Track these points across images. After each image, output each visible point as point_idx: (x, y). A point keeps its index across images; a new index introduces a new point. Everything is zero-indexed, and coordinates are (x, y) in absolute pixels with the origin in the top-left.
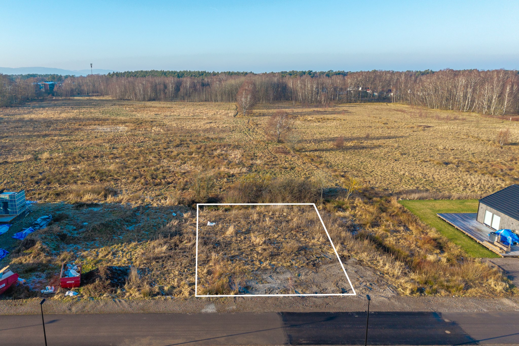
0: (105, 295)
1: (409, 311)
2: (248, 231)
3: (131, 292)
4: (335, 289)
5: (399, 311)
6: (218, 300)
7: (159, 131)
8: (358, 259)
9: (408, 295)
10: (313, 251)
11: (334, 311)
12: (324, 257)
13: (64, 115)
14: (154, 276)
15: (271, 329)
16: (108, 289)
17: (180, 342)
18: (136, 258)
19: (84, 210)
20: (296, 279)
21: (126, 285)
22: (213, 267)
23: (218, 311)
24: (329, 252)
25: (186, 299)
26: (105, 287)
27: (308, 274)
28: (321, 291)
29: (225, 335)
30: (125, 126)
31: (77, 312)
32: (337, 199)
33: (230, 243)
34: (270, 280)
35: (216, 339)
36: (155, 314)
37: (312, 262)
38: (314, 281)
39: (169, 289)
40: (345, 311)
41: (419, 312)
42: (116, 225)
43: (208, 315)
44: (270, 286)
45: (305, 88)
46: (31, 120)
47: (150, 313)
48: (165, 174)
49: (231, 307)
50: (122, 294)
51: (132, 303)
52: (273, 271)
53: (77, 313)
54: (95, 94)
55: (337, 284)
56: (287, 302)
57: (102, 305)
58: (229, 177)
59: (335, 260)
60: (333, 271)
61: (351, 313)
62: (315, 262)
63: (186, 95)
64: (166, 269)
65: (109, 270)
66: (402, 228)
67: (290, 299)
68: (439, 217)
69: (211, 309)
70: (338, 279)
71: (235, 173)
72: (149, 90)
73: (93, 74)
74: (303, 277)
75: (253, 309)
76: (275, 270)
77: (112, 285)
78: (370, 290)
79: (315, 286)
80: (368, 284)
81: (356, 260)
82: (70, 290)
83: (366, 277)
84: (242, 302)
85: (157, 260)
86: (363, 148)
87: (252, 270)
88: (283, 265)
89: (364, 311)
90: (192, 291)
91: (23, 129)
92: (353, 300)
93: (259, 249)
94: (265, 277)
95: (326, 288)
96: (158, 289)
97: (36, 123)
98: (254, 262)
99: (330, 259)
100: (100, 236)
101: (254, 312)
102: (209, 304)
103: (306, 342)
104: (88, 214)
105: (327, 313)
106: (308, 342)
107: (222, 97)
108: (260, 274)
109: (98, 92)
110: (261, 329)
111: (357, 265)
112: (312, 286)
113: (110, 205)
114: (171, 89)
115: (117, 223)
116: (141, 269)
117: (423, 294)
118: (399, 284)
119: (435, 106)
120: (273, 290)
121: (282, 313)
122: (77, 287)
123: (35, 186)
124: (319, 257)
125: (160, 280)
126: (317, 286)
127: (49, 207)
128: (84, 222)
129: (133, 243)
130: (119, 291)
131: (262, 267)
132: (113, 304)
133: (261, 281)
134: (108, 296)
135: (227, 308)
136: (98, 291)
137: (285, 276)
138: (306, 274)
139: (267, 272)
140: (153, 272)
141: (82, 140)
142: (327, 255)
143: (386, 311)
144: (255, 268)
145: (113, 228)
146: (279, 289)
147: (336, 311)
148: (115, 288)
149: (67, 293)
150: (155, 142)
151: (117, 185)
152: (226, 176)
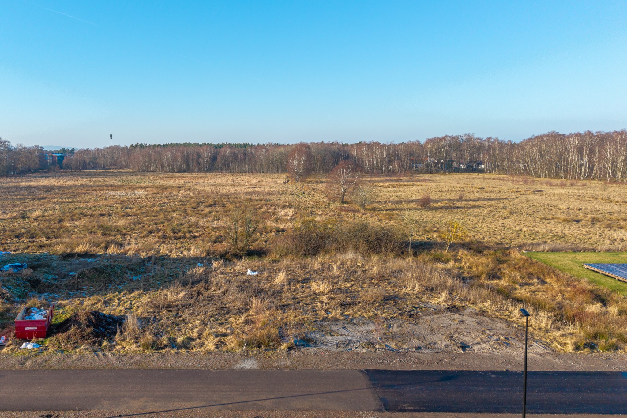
0: (82, 348)
1: (579, 370)
2: (307, 280)
3: (124, 344)
4: (450, 343)
5: (564, 370)
6: (261, 355)
7: (188, 194)
8: (478, 309)
9: (571, 351)
10: (407, 301)
11: (453, 369)
12: (424, 308)
13: (70, 183)
14: (162, 326)
15: (351, 390)
16: (88, 339)
17: (196, 406)
18: (139, 307)
19: (74, 260)
20: (385, 331)
21: (117, 336)
22: (254, 317)
23: (261, 367)
24: (431, 302)
25: (209, 352)
26: (83, 337)
27: (403, 326)
28: (426, 346)
29: (273, 397)
30: (145, 191)
31: (32, 367)
32: (432, 252)
33: (280, 292)
34: (343, 331)
35: (257, 402)
36: (160, 370)
37: (406, 313)
38: (413, 333)
39: (183, 341)
40: (471, 370)
41: (597, 371)
42: (114, 272)
43: (244, 373)
44: (343, 339)
45: (372, 155)
46: (29, 187)
47: (151, 369)
48: (191, 229)
49: (283, 363)
50: (110, 348)
51: (123, 356)
52: (348, 322)
53: (33, 369)
54: (113, 167)
55: (452, 337)
56: (373, 357)
57: (75, 358)
58: (278, 231)
59: (442, 311)
60: (442, 322)
61: (482, 372)
62: (412, 313)
63: (225, 164)
64: (181, 319)
65: (93, 315)
66: (535, 280)
67: (379, 354)
68: (588, 269)
69: (250, 365)
70: (452, 331)
71: (286, 227)
72: (179, 159)
73: (113, 145)
74: (395, 329)
75: (318, 366)
76: (350, 320)
77: (96, 334)
78: (507, 345)
79: (416, 339)
80: (502, 338)
81: (476, 310)
82: (29, 341)
83: (497, 330)
84: (299, 357)
85: (169, 309)
86: (458, 208)
87: (314, 320)
88: (362, 315)
89: (505, 370)
90: (220, 343)
91: (16, 193)
92: (482, 356)
93: (325, 298)
94: (334, 328)
95: (435, 341)
96: (167, 341)
97: (33, 189)
98: (317, 312)
99: (435, 309)
100: (90, 284)
101: (319, 369)
102: (247, 359)
103: (412, 408)
104: (79, 264)
105: (442, 371)
106: (417, 408)
107: (269, 167)
108: (328, 325)
109: (116, 165)
110: (333, 390)
111: (479, 316)
112: (412, 339)
113: (111, 256)
114: (206, 158)
115: (116, 269)
116: (144, 318)
117: (595, 351)
118: (552, 338)
119: (543, 175)
120: (349, 343)
121: (367, 370)
122: (41, 337)
123: (14, 240)
124: (418, 307)
125: (171, 330)
126: (419, 339)
127: (26, 257)
128: (71, 272)
129: (136, 292)
130: (105, 343)
131: (329, 317)
132: (92, 357)
133: (330, 333)
134: (88, 349)
135: (276, 364)
136: (72, 342)
137: (367, 328)
138: (400, 326)
139: (337, 323)
140: (162, 321)
141: (88, 202)
142: (429, 306)
143: (541, 370)
144: (319, 318)
145: (109, 275)
146: (360, 342)
147: (457, 369)
148: (99, 339)
149: (24, 344)
150: (180, 203)
151: (124, 239)
152: (274, 230)
